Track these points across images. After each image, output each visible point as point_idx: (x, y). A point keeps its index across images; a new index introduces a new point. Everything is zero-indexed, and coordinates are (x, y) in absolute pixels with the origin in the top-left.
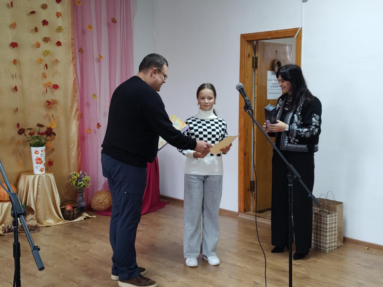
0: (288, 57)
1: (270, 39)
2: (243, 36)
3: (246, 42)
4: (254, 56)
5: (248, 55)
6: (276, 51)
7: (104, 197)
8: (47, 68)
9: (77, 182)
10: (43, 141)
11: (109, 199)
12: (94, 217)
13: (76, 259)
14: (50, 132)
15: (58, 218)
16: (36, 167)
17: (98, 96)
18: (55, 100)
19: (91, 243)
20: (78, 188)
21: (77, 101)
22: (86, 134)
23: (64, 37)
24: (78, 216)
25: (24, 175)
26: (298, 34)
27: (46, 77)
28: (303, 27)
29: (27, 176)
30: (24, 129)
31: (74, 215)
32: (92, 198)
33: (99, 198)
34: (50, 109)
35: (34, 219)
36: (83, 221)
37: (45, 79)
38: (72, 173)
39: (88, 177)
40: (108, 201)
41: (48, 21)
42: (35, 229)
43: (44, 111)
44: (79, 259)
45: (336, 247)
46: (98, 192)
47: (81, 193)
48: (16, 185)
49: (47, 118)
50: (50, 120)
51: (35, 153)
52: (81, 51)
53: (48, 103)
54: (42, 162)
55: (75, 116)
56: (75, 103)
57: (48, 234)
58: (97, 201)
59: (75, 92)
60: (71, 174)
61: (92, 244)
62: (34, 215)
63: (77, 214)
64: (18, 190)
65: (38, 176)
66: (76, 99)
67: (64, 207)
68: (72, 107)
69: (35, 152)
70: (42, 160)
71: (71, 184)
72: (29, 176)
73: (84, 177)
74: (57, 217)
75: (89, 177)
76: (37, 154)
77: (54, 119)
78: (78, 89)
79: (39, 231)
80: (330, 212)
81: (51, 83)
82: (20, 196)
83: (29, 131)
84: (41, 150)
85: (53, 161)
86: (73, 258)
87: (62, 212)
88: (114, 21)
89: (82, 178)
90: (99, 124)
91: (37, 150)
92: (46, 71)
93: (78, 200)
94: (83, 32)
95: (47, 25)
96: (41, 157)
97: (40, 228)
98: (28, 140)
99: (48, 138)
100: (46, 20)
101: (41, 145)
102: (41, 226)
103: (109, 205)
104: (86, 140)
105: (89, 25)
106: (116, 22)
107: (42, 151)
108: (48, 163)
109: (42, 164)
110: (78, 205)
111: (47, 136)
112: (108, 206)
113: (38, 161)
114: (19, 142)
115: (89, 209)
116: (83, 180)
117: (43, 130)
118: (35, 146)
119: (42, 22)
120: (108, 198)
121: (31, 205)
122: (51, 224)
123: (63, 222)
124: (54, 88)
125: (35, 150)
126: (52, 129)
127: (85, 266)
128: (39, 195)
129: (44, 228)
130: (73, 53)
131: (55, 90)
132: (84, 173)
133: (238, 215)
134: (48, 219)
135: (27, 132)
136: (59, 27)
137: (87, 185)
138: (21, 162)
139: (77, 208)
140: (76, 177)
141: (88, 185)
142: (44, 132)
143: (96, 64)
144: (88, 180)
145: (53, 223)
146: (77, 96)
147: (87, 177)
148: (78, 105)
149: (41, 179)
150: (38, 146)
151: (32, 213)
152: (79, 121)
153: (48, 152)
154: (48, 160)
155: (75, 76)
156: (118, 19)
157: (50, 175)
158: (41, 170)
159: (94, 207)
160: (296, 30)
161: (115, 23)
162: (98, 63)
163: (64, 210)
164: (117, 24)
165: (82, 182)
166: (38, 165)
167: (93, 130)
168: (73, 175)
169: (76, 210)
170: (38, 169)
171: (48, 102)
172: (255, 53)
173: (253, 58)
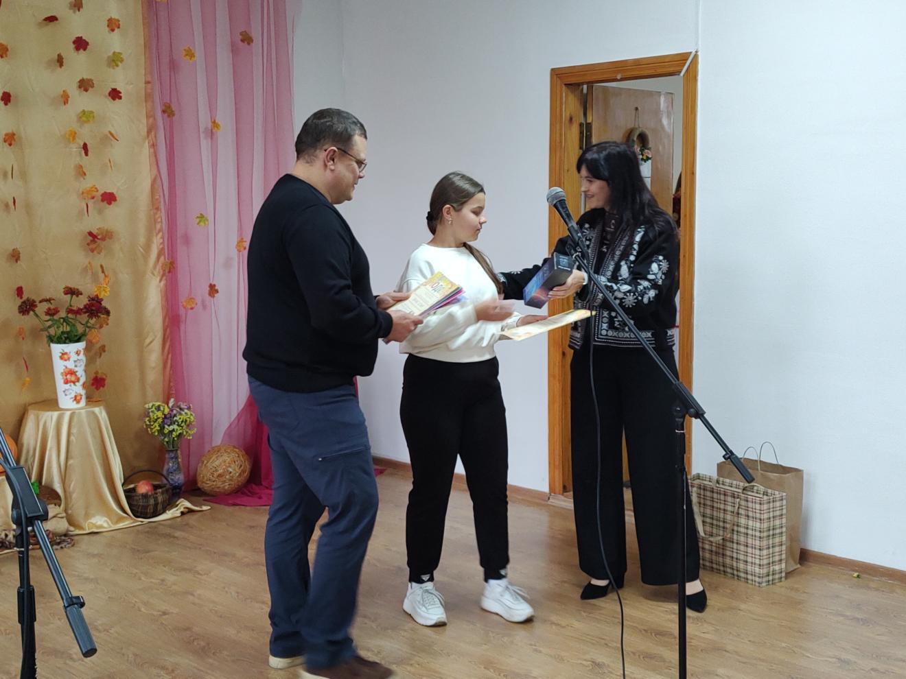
0: (665, 122)
1: (622, 80)
2: (557, 74)
3: (564, 86)
4: (583, 121)
5: (568, 118)
6: (637, 109)
7: (228, 460)
8: (86, 154)
9: (162, 428)
10: (80, 329)
11: (241, 466)
12: (205, 508)
13: (164, 613)
14: (96, 308)
15: (117, 514)
16: (64, 391)
17: (211, 218)
18: (107, 231)
19: (199, 574)
20: (166, 439)
21: (160, 231)
22: (182, 312)
23: (128, 78)
24: (166, 507)
25: (36, 412)
26: (689, 66)
27: (85, 174)
28: (699, 49)
29: (43, 412)
30: (34, 301)
31: (156, 504)
32: (200, 465)
33: (217, 463)
34: (95, 252)
35: (60, 516)
36: (179, 520)
37: (82, 179)
38: (151, 405)
39: (189, 413)
40: (237, 470)
41: (87, 40)
42: (64, 541)
43: (80, 258)
44: (172, 613)
45: (783, 574)
46: (213, 448)
47: (172, 451)
48: (16, 436)
49: (90, 272)
50: (95, 278)
51: (61, 358)
52: (168, 111)
53: (91, 238)
54: (78, 380)
55: (155, 267)
56: (157, 235)
57: (96, 552)
58: (211, 471)
59: (155, 211)
60: (147, 406)
61: (201, 575)
62: (60, 506)
63: (163, 502)
64: (22, 445)
65: (68, 414)
66: (158, 226)
67: (132, 486)
68: (148, 247)
69: (60, 354)
70: (77, 374)
71: (148, 431)
72: (49, 413)
73: (181, 414)
74: (115, 510)
75: (191, 415)
76: (66, 360)
77: (105, 276)
78: (162, 202)
79: (73, 546)
80: (770, 491)
81: (96, 188)
82: (26, 461)
83: (45, 306)
84: (76, 350)
85: (104, 377)
86: (159, 611)
87: (127, 497)
88: (247, 39)
89: (175, 415)
90: (215, 285)
91: (66, 351)
92: (85, 161)
93: (166, 467)
94: (173, 66)
95: (85, 49)
96: (76, 366)
97: (76, 538)
98: (42, 327)
99: (93, 321)
100: (84, 38)
101: (76, 338)
102: (77, 532)
103: (239, 479)
104: (182, 327)
105: (186, 48)
106: (252, 41)
107: (78, 353)
108: (92, 382)
109: (77, 384)
110: (165, 481)
111: (88, 316)
112: (238, 481)
113: (68, 377)
114: (20, 333)
115: (192, 489)
116: (176, 421)
117: (80, 302)
118: (60, 340)
119: (74, 42)
120: (237, 463)
121: (52, 481)
122: (101, 527)
123: (132, 521)
124: (105, 202)
125: (62, 351)
126: (102, 300)
127: (188, 629)
128: (72, 458)
129: (86, 537)
130: (148, 117)
131: (107, 205)
132: (179, 404)
133: (549, 498)
134: (94, 516)
135: (41, 308)
136: (114, 53)
137: (187, 432)
138: (28, 379)
139: (164, 489)
140: (159, 414)
141: (189, 432)
142: (82, 307)
143: (205, 143)
144: (188, 419)
145: (105, 525)
146: (159, 220)
147: (186, 413)
148: (161, 241)
149: (75, 420)
150: (67, 342)
151: (56, 501)
152: (166, 280)
153: (93, 354)
154: (93, 376)
155: (155, 172)
156: (256, 34)
157: (97, 410)
158: (77, 399)
159: (204, 484)
160: (683, 57)
161: (249, 44)
162: (210, 140)
163: (134, 494)
164: (253, 45)
165: (175, 427)
166: (67, 386)
167: (199, 300)
168: (154, 409)
169: (162, 493)
170: (69, 396)
171: (90, 234)
172: (585, 114)
173: (580, 125)
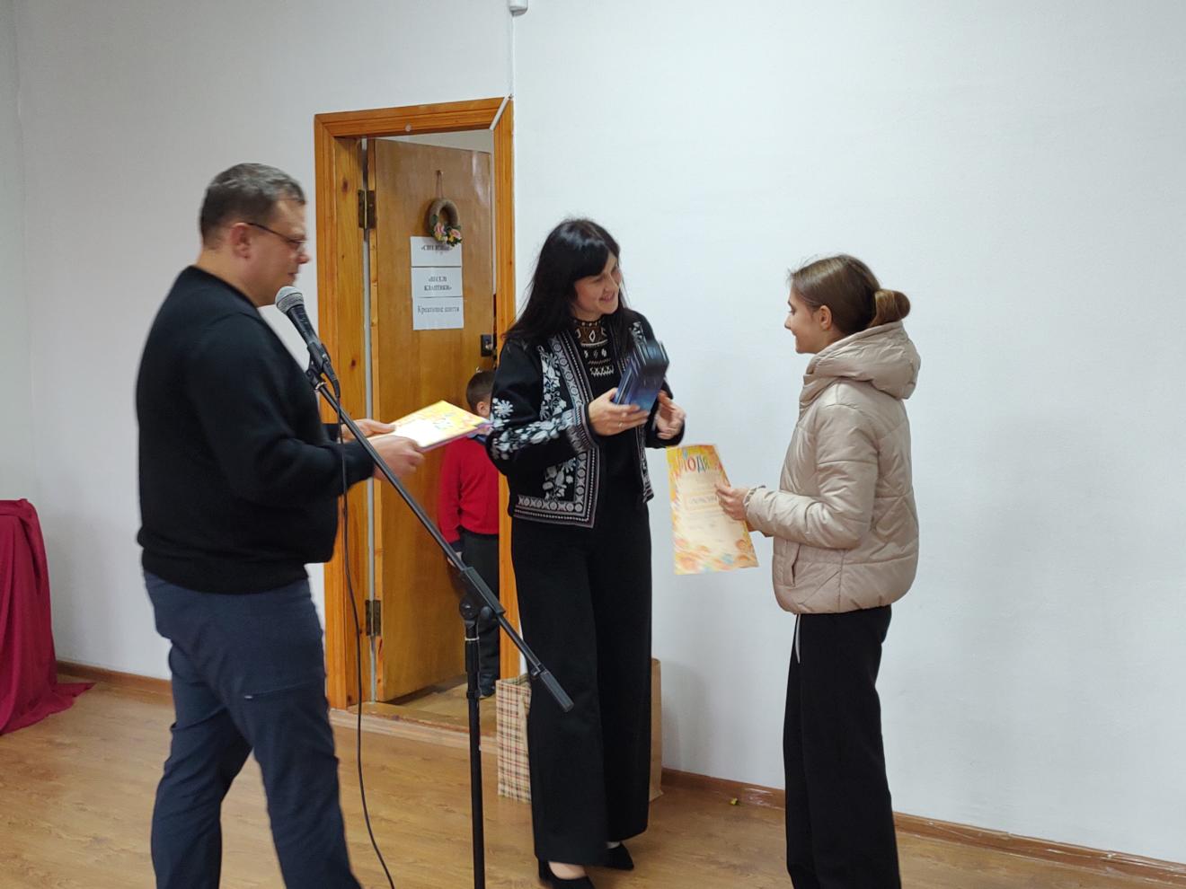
0: (479, 190)
1: (412, 133)
2: (325, 123)
3: (333, 139)
4: (362, 188)
5: (342, 184)
6: (438, 173)
26: (501, 116)
28: (515, 94)
160: (492, 105)
172: (366, 179)
173: (359, 194)
